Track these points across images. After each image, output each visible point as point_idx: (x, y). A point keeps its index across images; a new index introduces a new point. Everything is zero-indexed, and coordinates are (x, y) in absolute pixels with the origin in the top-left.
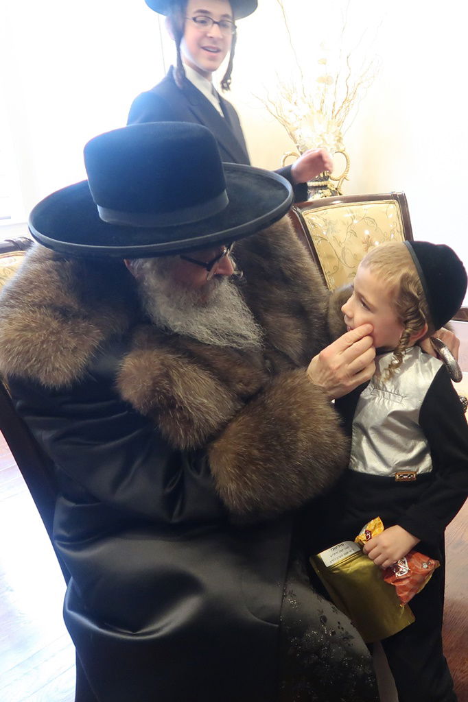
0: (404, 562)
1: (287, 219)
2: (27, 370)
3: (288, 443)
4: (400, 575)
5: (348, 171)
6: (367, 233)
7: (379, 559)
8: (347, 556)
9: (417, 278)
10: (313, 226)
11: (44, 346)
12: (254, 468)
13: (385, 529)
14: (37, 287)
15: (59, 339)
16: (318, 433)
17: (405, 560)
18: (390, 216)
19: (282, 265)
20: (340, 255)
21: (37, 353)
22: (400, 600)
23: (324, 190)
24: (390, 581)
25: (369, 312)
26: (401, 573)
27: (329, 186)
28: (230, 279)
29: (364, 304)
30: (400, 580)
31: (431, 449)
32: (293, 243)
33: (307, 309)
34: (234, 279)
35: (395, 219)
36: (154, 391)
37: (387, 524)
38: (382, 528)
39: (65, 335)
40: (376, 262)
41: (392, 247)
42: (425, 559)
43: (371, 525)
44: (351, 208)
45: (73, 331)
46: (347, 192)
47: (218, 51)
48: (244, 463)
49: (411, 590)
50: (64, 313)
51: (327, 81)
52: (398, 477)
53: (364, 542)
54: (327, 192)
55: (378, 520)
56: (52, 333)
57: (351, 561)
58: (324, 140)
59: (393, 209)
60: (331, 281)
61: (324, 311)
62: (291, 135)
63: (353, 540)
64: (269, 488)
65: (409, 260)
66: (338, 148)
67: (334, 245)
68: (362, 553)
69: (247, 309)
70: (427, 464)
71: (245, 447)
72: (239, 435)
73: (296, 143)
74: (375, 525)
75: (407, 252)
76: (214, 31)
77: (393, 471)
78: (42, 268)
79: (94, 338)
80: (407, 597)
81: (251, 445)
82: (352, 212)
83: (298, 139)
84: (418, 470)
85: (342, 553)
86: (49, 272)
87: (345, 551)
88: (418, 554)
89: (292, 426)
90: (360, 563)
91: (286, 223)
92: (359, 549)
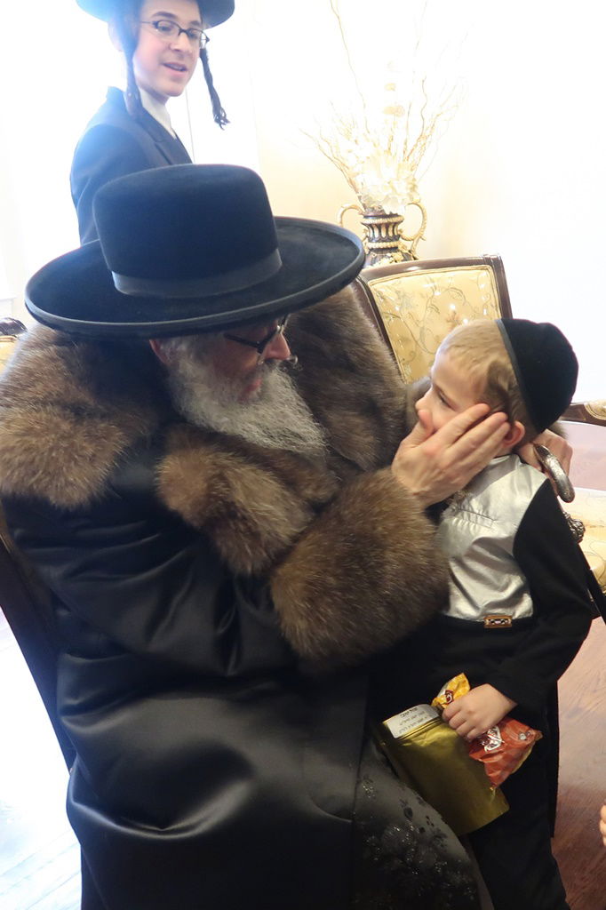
0: (496, 733)
1: (350, 289)
2: (32, 485)
3: (371, 567)
4: (490, 749)
5: (424, 228)
6: (453, 307)
7: (463, 728)
8: (421, 723)
9: (510, 367)
10: (382, 300)
11: (54, 454)
12: (330, 600)
13: (471, 689)
14: (38, 380)
15: (72, 445)
16: (412, 552)
17: (497, 729)
18: (482, 286)
19: (347, 349)
20: (417, 336)
21: (44, 464)
22: (490, 782)
23: (393, 254)
24: (477, 756)
25: (450, 410)
26: (492, 745)
27: (400, 248)
28: (281, 366)
29: (443, 401)
30: (490, 755)
31: (530, 587)
32: (359, 320)
33: (379, 405)
34: (287, 367)
35: (489, 290)
36: (209, 496)
37: (474, 683)
38: (468, 687)
39: (79, 440)
40: (458, 346)
41: (479, 327)
42: (522, 728)
43: (452, 684)
44: (432, 276)
45: (89, 434)
46: (423, 254)
47: (184, 69)
48: (315, 593)
49: (505, 769)
50: (77, 412)
51: (396, 111)
52: (487, 622)
53: (444, 706)
54: (398, 256)
55: (462, 677)
56: (63, 437)
57: (426, 731)
58: (393, 188)
59: (485, 277)
60: (406, 371)
61: (401, 407)
62: (351, 182)
63: (430, 703)
64: (350, 626)
65: (500, 344)
66: (412, 198)
67: (409, 322)
68: (441, 720)
69: (303, 404)
70: (526, 605)
71: (318, 573)
72: (309, 558)
73: (357, 192)
74: (458, 684)
75: (498, 333)
76: (183, 42)
77: (482, 615)
78: (44, 355)
79: (117, 442)
80: (499, 777)
81: (325, 571)
82: (433, 282)
83: (359, 187)
84: (514, 614)
85: (415, 720)
86: (53, 360)
87: (419, 718)
88: (514, 722)
89: (377, 543)
90: (439, 734)
91: (350, 296)
92: (437, 715)
